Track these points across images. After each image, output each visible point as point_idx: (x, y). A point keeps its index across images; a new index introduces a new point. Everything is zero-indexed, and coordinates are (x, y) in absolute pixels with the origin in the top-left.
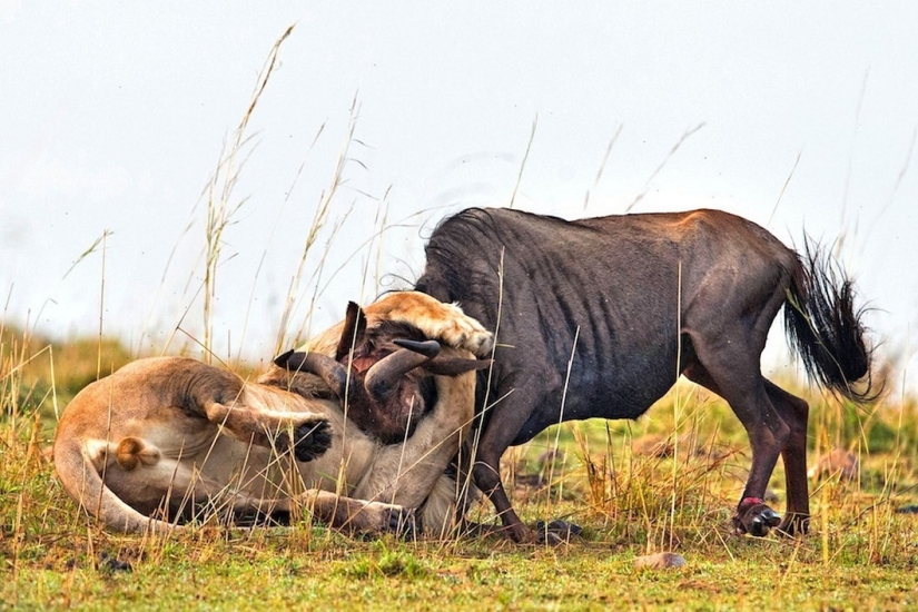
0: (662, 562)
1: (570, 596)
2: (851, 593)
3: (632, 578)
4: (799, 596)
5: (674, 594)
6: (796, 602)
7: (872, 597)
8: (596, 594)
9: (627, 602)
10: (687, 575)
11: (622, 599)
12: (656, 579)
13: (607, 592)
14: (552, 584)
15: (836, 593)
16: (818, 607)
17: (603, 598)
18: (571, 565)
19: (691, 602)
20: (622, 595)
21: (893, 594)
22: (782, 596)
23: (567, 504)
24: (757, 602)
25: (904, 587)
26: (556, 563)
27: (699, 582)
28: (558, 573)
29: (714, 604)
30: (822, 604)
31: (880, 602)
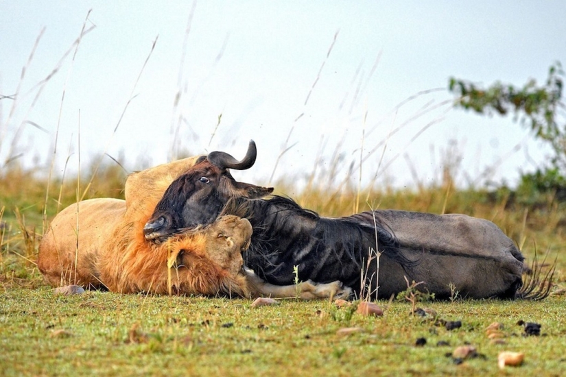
0: (70, 291)
1: (14, 312)
2: (185, 309)
3: (52, 301)
4: (154, 311)
5: (77, 310)
6: (151, 315)
7: (198, 312)
8: (30, 310)
9: (49, 315)
10: (85, 299)
11: (46, 314)
12: (66, 301)
13: (37, 310)
14: (4, 305)
15: (176, 309)
16: (165, 318)
17: (34, 313)
18: (14, 293)
19: (88, 315)
20: (46, 311)
21: (210, 310)
22: (143, 311)
23: (11, 256)
24: (128, 315)
25: (217, 305)
26: (5, 292)
27: (92, 303)
28: (6, 298)
29: (102, 316)
30: (167, 316)
31: (202, 315)
